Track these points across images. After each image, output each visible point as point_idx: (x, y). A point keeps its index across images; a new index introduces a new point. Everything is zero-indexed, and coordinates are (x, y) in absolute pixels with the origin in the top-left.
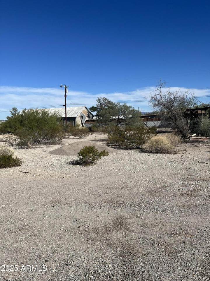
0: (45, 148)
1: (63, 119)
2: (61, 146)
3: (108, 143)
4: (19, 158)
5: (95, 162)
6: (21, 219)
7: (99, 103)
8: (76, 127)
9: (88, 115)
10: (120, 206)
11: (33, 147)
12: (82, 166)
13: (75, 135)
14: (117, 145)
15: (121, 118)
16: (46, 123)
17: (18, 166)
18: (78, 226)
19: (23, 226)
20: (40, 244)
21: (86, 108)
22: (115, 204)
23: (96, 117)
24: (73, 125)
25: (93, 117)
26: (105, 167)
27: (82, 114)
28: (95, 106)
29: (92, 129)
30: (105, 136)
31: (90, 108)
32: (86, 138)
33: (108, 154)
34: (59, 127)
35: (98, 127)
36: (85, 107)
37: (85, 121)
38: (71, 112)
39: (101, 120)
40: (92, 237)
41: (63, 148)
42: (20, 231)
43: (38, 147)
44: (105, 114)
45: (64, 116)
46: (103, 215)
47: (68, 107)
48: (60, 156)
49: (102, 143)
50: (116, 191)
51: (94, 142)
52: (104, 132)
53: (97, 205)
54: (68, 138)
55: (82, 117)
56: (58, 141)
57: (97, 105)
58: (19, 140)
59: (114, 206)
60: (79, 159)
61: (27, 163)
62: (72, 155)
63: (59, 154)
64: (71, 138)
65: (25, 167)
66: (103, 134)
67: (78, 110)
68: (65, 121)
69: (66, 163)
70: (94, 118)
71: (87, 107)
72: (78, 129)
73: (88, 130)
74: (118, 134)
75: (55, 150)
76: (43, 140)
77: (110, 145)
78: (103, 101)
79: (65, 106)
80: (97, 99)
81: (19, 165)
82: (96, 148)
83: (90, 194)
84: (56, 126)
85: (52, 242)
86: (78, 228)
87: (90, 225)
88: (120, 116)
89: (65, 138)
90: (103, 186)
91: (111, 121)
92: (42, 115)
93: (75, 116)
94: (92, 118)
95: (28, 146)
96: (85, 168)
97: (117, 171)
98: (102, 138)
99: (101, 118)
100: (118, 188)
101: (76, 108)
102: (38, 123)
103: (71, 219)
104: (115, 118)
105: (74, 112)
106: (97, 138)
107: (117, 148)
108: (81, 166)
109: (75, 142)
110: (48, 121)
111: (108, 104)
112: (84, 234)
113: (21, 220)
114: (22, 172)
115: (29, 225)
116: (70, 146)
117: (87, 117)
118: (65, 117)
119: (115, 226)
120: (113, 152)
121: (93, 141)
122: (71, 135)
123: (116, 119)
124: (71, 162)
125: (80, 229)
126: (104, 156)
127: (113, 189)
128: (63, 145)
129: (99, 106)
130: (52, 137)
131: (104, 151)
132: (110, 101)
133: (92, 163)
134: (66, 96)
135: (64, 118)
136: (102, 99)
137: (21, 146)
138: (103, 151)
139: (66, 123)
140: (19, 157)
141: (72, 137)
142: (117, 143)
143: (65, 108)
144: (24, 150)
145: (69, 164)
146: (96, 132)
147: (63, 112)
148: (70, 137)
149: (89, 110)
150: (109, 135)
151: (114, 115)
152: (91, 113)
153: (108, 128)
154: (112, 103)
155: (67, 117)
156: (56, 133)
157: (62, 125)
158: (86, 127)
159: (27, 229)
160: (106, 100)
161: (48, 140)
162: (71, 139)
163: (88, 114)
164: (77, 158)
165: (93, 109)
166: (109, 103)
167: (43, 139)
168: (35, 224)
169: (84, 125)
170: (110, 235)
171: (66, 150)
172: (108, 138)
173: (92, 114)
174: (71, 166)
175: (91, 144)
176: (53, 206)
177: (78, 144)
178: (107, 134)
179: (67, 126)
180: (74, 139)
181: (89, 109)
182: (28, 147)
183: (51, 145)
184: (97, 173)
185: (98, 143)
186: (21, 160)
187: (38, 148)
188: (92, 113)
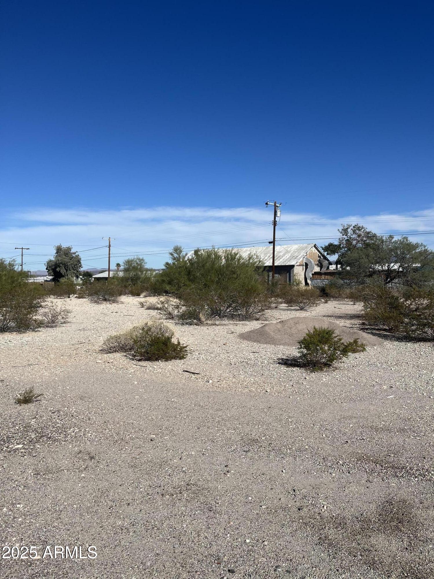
0: (231, 327)
1: (267, 268)
2: (263, 324)
3: (363, 324)
4: (183, 344)
5: (335, 364)
6: (184, 469)
7: (344, 236)
8: (293, 284)
9: (319, 261)
10: (396, 473)
11: (209, 322)
12: (306, 370)
13: (290, 302)
14: (385, 330)
15: (395, 270)
16: (235, 276)
17: (180, 359)
18: (298, 504)
19: (188, 485)
20: (220, 531)
21: (315, 246)
22: (382, 466)
23: (337, 266)
24: (286, 281)
25: (330, 266)
26: (357, 378)
27: (307, 259)
28: (336, 243)
29: (328, 291)
30: (356, 307)
31: (324, 247)
32: (314, 310)
33: (364, 349)
34: (259, 286)
35: (340, 287)
36: (313, 245)
37: (312, 274)
38: (284, 255)
39: (348, 272)
40: (330, 537)
41: (267, 328)
42: (181, 493)
43: (217, 323)
44: (357, 260)
45: (269, 263)
46: (354, 488)
47: (280, 245)
48: (259, 345)
49: (348, 322)
50: (384, 436)
51: (332, 320)
52: (354, 298)
53: (341, 462)
54: (276, 307)
55: (307, 265)
56: (256, 313)
57: (341, 241)
58: (184, 308)
59: (382, 472)
60: (299, 355)
61: (197, 354)
62: (284, 344)
63: (259, 342)
64: (281, 309)
65: (192, 362)
66: (352, 303)
67: (299, 250)
68: (271, 274)
69: (271, 361)
70: (333, 267)
71: (319, 246)
72: (298, 291)
73: (318, 292)
74: (388, 304)
75: (251, 331)
76: (228, 310)
77: (367, 329)
78: (354, 232)
79: (273, 242)
80: (341, 229)
81: (182, 358)
82: (337, 332)
83: (324, 436)
84: (253, 282)
85: (243, 530)
86: (299, 509)
87: (325, 508)
88: (392, 264)
89: (270, 308)
90: (354, 421)
91: (370, 276)
92: (227, 260)
93: (292, 264)
94: (328, 268)
95: (199, 320)
96: (313, 375)
97: (386, 391)
98: (350, 312)
99: (348, 268)
100: (389, 430)
101: (295, 247)
102: (220, 276)
103: (282, 485)
104: (380, 268)
105: (290, 254)
106: (338, 312)
107: (385, 337)
108: (303, 370)
109: (292, 318)
110: (238, 273)
111: (365, 239)
112: (312, 526)
113: (184, 472)
114: (187, 371)
115: (200, 483)
116: (279, 326)
117: (317, 265)
118: (271, 264)
119: (385, 521)
120: (375, 345)
121: (330, 316)
122: (281, 303)
123: (383, 271)
124: (282, 359)
125: (302, 513)
126: (354, 351)
127: (376, 431)
128: (266, 322)
129: (344, 242)
130: (246, 304)
131: (356, 342)
132: (369, 233)
133: (327, 365)
134: (275, 223)
135: (270, 267)
136: (352, 227)
137: (186, 319)
138: (352, 341)
139: (273, 277)
140: (183, 342)
141: (284, 306)
142: (384, 325)
143: (272, 246)
144: (192, 327)
145: (279, 363)
146: (336, 297)
147: (269, 255)
148: (281, 305)
149: (322, 251)
150: (365, 307)
151: (378, 263)
152: (325, 258)
153: (363, 289)
154: (375, 236)
155: (275, 265)
156: (253, 298)
157: (265, 281)
158: (314, 287)
159: (194, 493)
160: (360, 230)
161: (237, 310)
162: (282, 312)
163: (319, 259)
164: (294, 352)
165: (331, 249)
166: (368, 237)
167: (227, 308)
168: (210, 485)
169: (309, 282)
170: (373, 540)
171: (272, 334)
172: (363, 312)
173: (328, 260)
174: (283, 368)
175: (325, 325)
176: (244, 451)
177: (297, 321)
178: (362, 304)
179: (274, 284)
180: (288, 310)
181: (323, 249)
182: (200, 323)
183: (243, 320)
184: (338, 388)
185: (342, 323)
186: (186, 347)
187: (217, 325)
188: (328, 257)
